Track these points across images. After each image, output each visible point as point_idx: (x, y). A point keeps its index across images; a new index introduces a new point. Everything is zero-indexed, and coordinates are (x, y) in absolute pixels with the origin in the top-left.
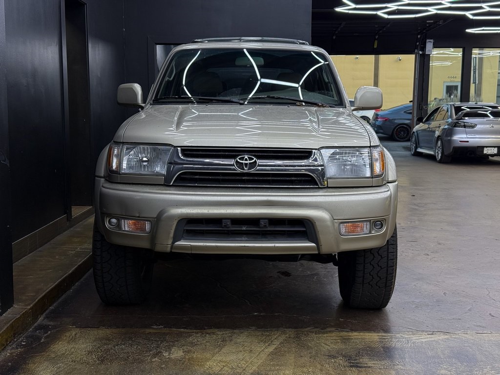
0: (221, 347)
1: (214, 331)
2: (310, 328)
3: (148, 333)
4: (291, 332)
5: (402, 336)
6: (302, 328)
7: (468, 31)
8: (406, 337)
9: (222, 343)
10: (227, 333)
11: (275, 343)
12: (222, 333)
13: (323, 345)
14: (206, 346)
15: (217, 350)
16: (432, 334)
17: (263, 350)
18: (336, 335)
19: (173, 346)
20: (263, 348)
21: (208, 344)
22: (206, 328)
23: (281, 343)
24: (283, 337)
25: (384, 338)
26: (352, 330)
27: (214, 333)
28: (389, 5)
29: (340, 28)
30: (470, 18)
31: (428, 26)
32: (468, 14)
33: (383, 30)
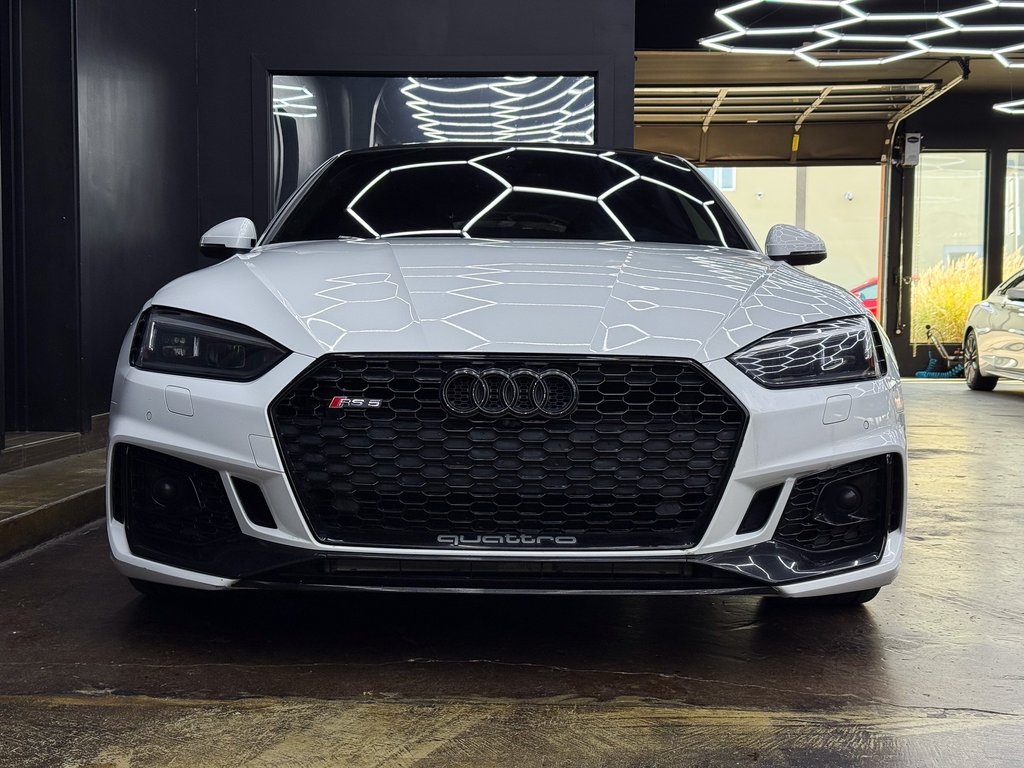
0: (262, 747)
1: (264, 704)
2: (563, 697)
3: (54, 708)
4: (501, 708)
5: (847, 720)
6: (540, 694)
7: (999, 107)
8: (862, 722)
9: (273, 734)
10: (300, 707)
11: (439, 736)
12: (284, 709)
13: (593, 741)
14: (215, 742)
15: (247, 754)
16: (943, 716)
17: (394, 757)
18: (639, 715)
19: (110, 743)
20: (396, 750)
21: (228, 737)
22: (245, 694)
23: (463, 735)
24: (475, 719)
25: (791, 723)
26: (692, 703)
27: (259, 709)
28: (820, 30)
29: (717, 104)
30: (1002, 66)
31: (910, 102)
32: (998, 54)
33: (810, 110)
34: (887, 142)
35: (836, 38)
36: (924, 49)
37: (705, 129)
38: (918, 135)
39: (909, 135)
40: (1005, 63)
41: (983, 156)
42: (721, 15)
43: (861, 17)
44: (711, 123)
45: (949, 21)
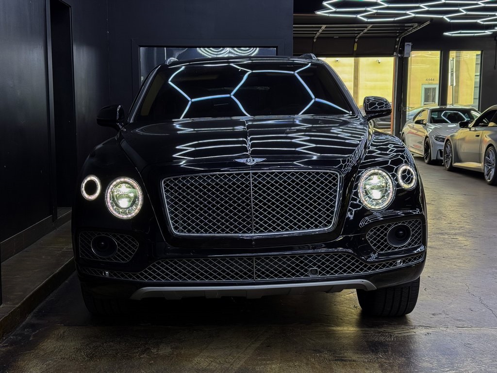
0: (208, 343)
1: (201, 328)
2: (295, 324)
3: (136, 331)
4: (277, 328)
5: (384, 331)
6: (287, 324)
7: (446, 34)
8: (390, 331)
9: (209, 339)
10: (214, 329)
11: (261, 339)
12: (208, 330)
13: (308, 340)
14: (193, 342)
15: (205, 346)
17: (249, 346)
18: (320, 330)
19: (161, 343)
20: (249, 344)
21: (196, 340)
22: (194, 325)
23: (267, 339)
24: (269, 333)
25: (367, 332)
28: (368, 9)
29: (320, 31)
30: (447, 21)
31: (407, 30)
32: (445, 17)
33: (362, 33)
34: (396, 47)
35: (375, 11)
36: (413, 15)
37: (315, 40)
38: (410, 44)
39: (406, 43)
40: (448, 20)
41: (438, 52)
42: (325, 3)
43: (386, 5)
44: (318, 38)
45: (424, 7)
